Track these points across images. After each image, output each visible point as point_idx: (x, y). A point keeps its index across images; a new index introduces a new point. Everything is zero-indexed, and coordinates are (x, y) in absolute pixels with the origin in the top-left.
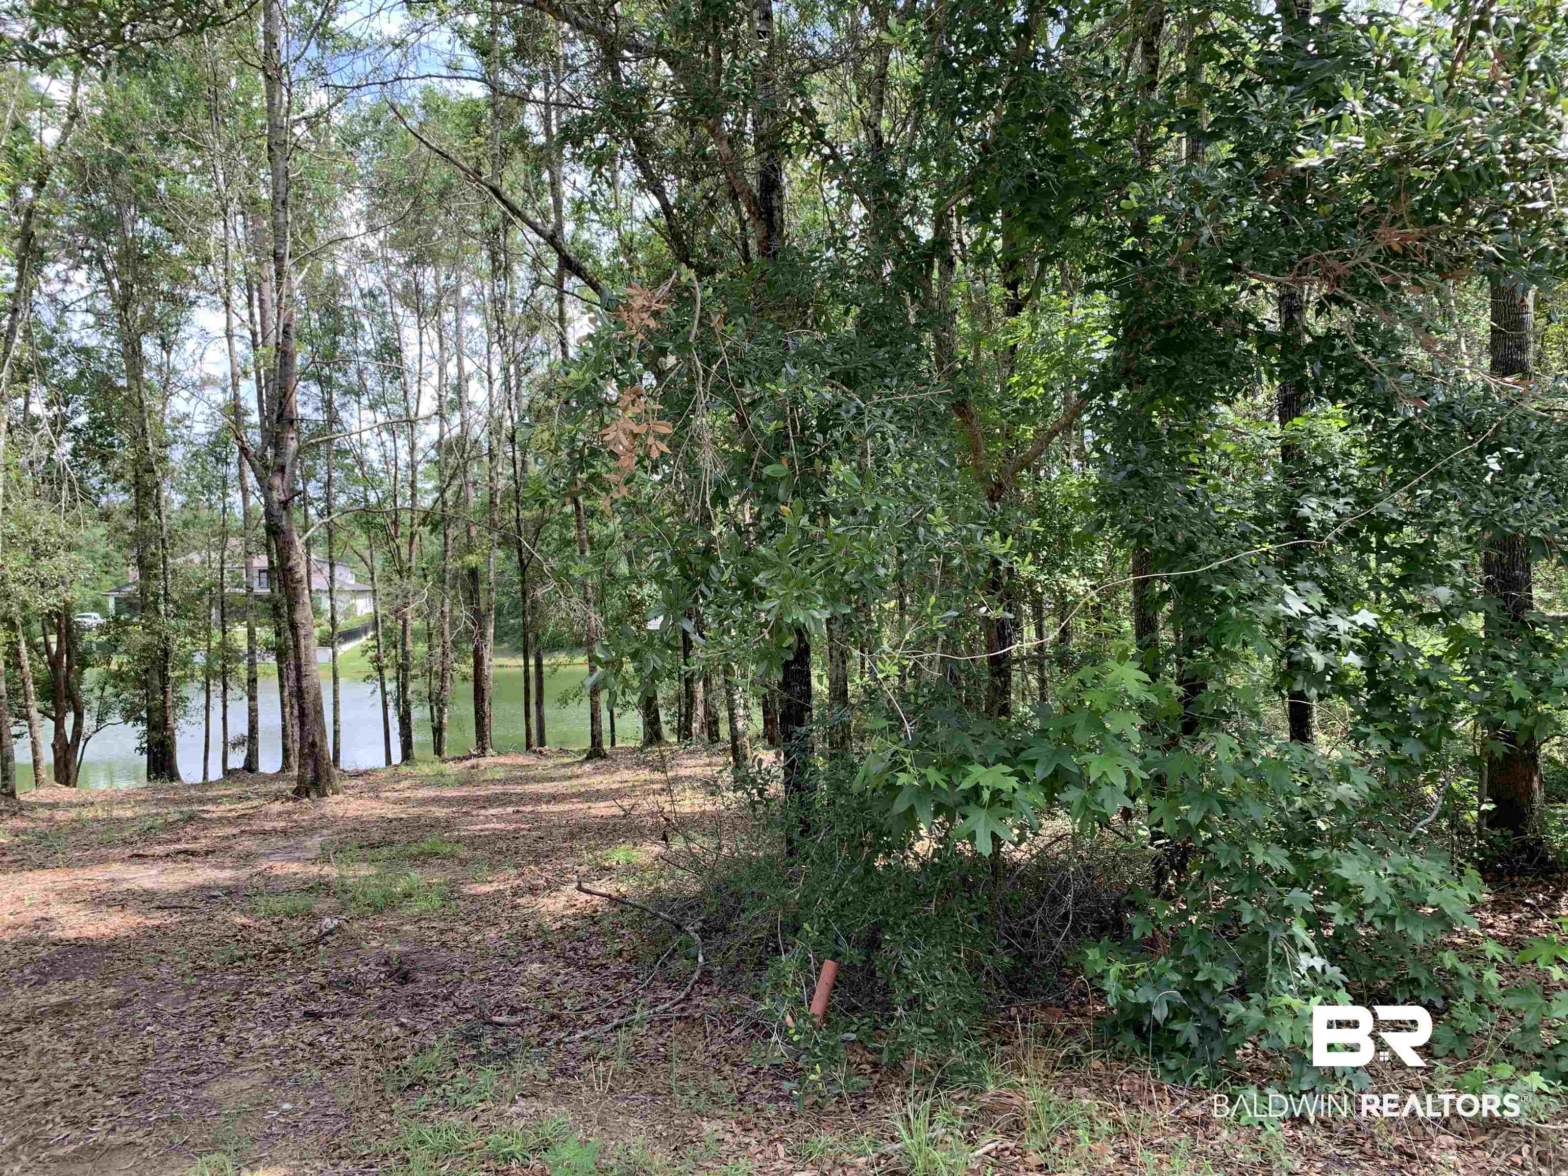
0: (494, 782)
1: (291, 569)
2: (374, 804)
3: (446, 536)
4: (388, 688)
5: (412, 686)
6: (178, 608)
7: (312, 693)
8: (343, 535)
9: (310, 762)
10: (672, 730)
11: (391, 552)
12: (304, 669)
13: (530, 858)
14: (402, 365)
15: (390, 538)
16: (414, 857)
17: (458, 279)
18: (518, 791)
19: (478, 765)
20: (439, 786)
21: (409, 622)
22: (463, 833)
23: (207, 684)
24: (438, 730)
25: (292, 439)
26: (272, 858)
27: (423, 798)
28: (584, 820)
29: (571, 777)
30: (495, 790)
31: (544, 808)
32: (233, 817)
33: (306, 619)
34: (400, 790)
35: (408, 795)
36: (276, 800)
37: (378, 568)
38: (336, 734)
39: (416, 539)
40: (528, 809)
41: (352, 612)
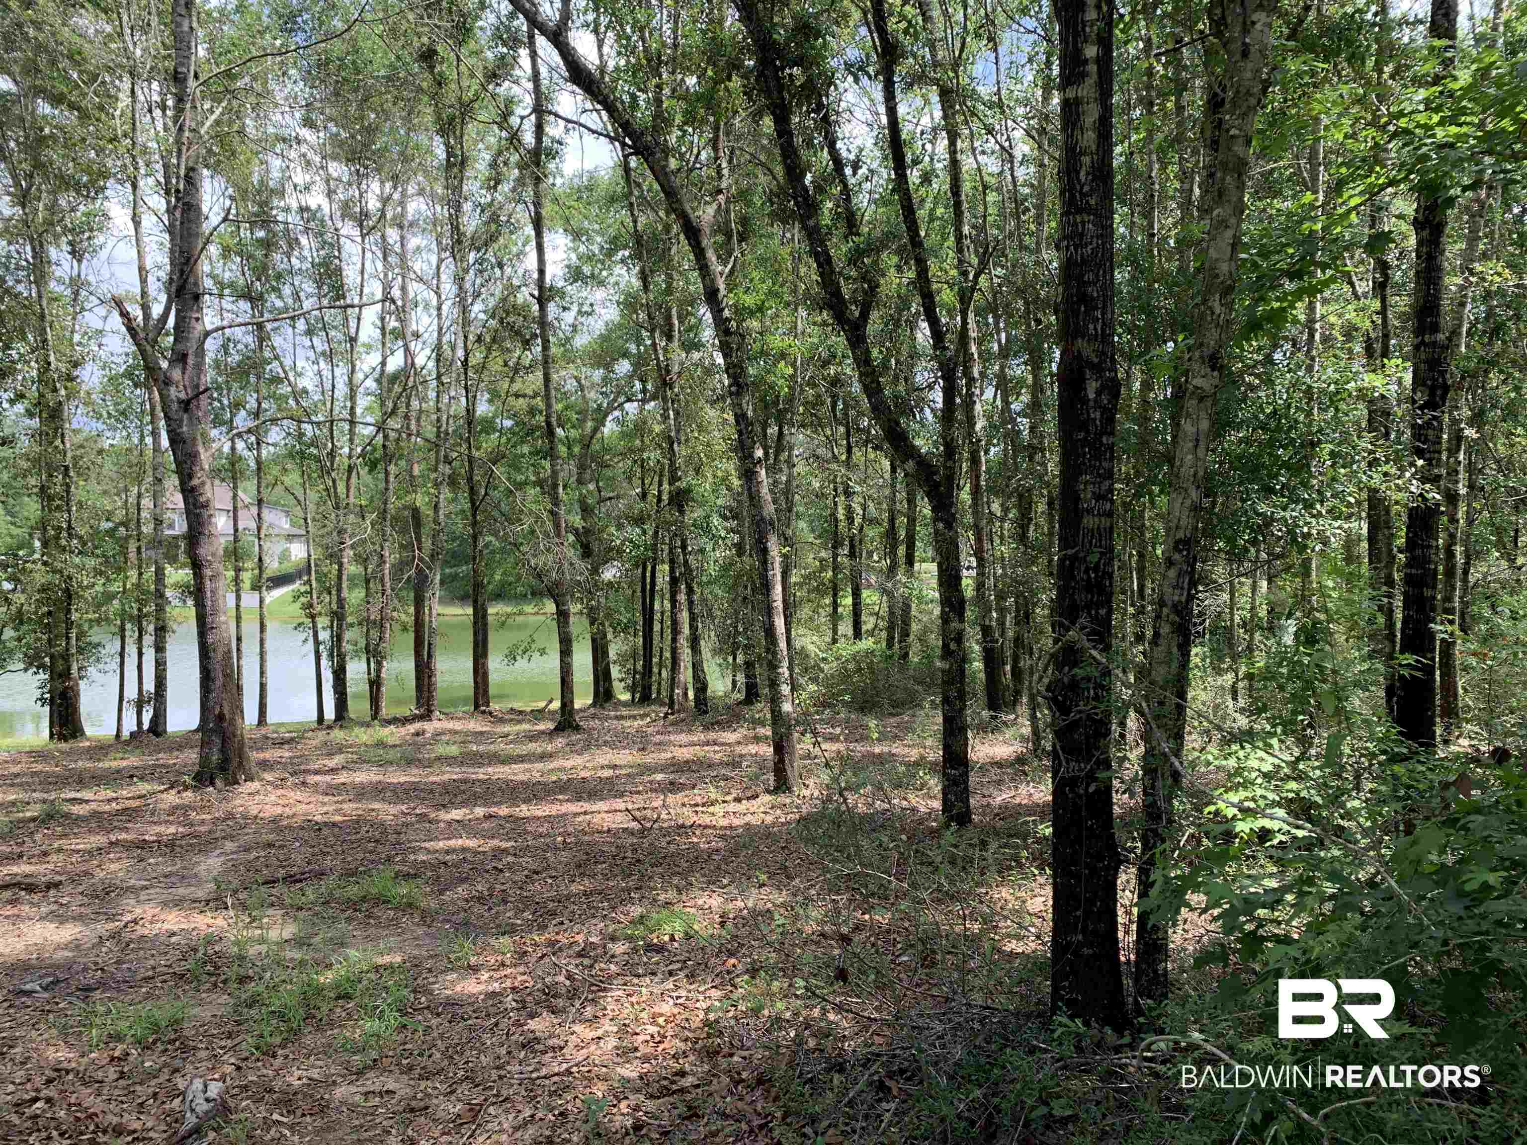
0: (450, 760)
1: (193, 489)
2: (298, 795)
3: (387, 473)
4: (321, 638)
5: (348, 635)
6: (85, 544)
7: (221, 650)
8: (275, 471)
9: (217, 741)
10: (627, 688)
11: (327, 490)
12: (209, 620)
13: (528, 915)
14: (342, 285)
15: (325, 471)
16: (353, 905)
17: (404, 194)
18: (481, 776)
19: (424, 732)
20: (382, 764)
21: (346, 566)
22: (422, 857)
23: (123, 629)
24: (375, 684)
25: (197, 319)
26: (142, 898)
27: (362, 786)
28: (586, 838)
29: (543, 757)
30: (451, 774)
31: (524, 810)
32: (109, 813)
33: (213, 555)
34: (332, 771)
35: (342, 780)
36: (172, 787)
37: (311, 507)
38: (263, 687)
39: (354, 474)
40: (504, 811)
41: (284, 556)
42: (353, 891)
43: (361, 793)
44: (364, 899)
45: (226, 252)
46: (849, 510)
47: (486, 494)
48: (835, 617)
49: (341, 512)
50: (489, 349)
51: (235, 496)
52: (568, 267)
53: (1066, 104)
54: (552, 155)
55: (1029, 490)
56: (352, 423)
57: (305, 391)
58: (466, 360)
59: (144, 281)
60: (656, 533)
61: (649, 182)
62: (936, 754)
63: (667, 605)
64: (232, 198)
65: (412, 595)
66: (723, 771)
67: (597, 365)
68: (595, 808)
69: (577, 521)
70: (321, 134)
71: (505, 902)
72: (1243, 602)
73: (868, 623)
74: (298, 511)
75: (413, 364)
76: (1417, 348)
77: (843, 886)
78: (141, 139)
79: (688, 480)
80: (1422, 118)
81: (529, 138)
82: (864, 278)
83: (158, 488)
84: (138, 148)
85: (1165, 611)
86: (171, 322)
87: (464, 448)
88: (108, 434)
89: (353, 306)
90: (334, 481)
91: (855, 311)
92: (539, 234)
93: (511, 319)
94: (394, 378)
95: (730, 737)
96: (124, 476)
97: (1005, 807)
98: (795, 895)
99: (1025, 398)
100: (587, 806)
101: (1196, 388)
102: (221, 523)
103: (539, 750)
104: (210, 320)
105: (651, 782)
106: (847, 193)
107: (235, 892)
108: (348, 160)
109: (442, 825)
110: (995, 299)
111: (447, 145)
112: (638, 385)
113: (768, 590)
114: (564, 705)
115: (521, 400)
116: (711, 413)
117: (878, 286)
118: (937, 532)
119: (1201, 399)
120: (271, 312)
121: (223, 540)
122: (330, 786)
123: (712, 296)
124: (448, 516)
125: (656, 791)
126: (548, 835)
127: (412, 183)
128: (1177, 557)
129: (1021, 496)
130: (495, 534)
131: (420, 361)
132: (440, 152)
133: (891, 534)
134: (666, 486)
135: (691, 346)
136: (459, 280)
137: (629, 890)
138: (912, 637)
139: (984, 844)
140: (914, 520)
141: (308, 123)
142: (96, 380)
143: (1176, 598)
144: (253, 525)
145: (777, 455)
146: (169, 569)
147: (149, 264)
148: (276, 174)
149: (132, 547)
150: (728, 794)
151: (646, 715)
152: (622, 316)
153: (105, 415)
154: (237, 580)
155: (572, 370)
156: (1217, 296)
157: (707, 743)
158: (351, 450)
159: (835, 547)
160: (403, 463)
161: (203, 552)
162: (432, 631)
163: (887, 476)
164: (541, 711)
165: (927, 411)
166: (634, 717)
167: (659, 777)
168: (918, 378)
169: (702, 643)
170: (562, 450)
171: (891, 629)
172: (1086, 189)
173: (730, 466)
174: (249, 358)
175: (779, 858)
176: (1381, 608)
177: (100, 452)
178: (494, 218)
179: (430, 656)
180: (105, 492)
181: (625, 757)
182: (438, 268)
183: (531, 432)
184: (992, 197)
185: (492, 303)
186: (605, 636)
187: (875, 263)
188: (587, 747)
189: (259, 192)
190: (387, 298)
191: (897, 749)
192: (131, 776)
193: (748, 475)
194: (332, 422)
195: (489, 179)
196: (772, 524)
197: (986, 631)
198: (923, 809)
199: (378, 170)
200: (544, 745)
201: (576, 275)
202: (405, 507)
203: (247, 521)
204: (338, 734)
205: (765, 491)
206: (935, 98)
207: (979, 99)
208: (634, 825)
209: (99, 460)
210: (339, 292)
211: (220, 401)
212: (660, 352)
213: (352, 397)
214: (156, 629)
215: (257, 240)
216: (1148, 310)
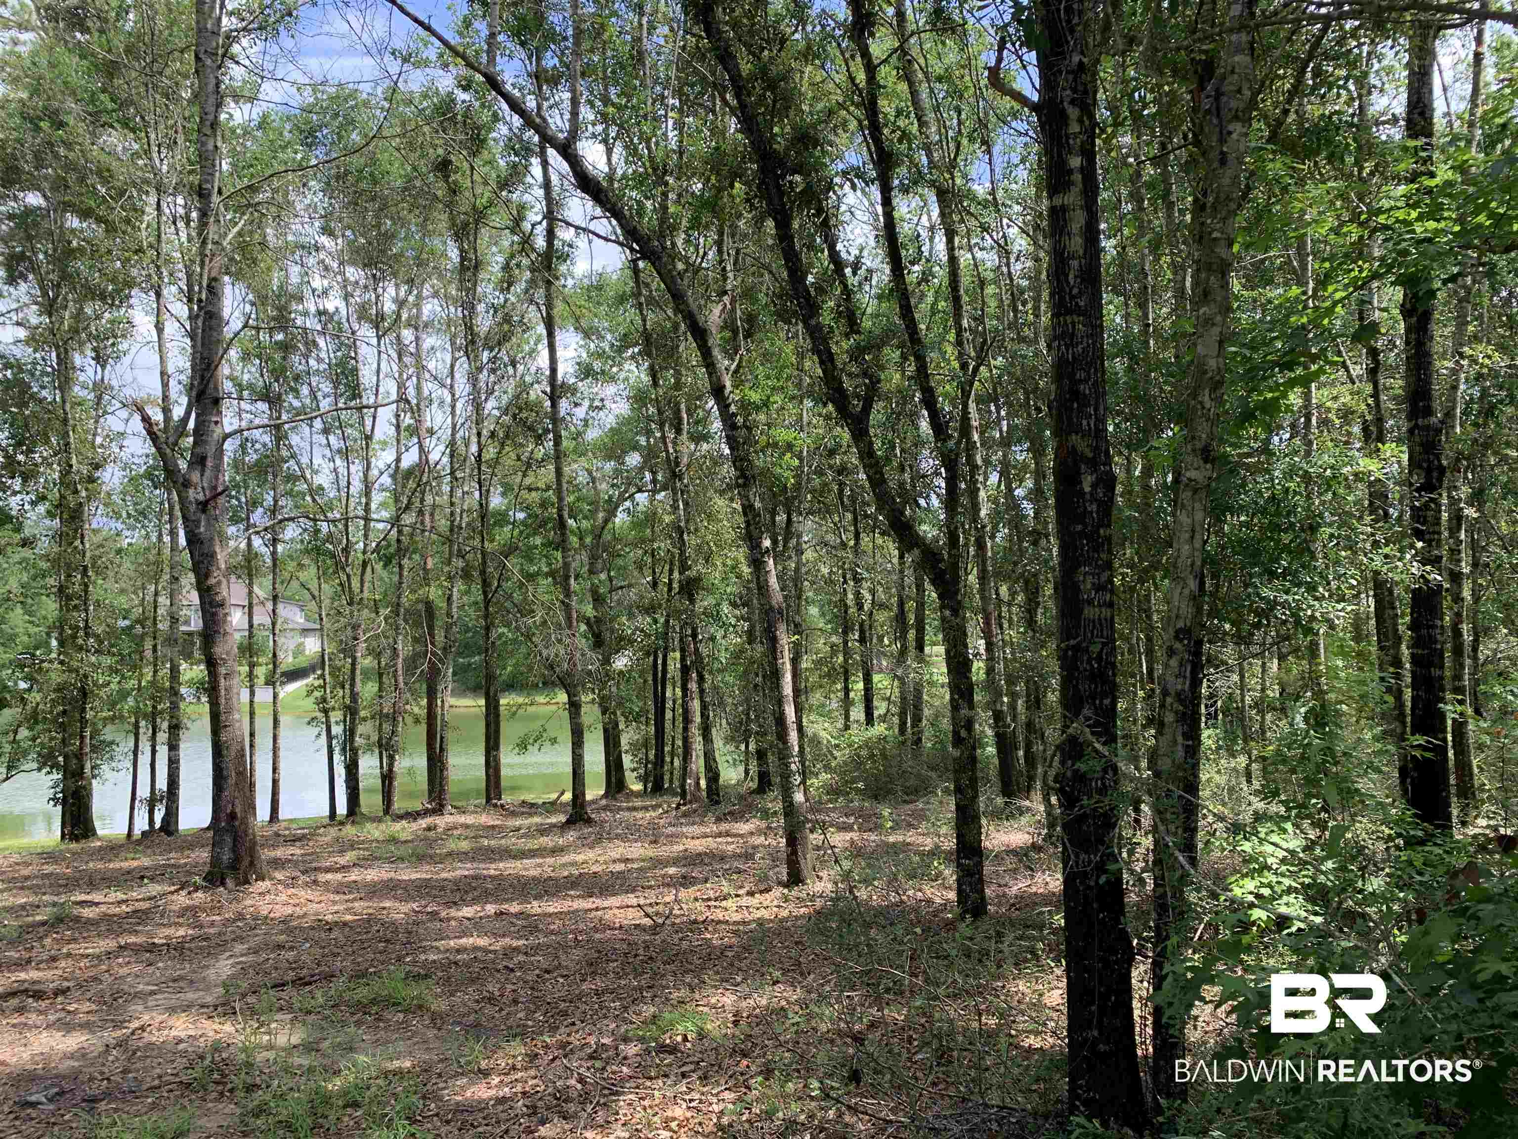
0: (461, 856)
1: (209, 589)
2: (309, 894)
3: (401, 567)
4: (334, 732)
5: (361, 729)
6: (101, 642)
7: (234, 748)
8: (291, 566)
9: (228, 839)
10: (639, 778)
11: (341, 584)
12: (223, 717)
13: (539, 1016)
14: (358, 385)
15: (340, 566)
16: (362, 1007)
17: (419, 297)
18: (492, 872)
19: (435, 828)
20: (392, 860)
21: (359, 660)
22: (432, 957)
23: (137, 726)
24: (388, 778)
25: (216, 423)
26: (150, 1004)
27: (374, 884)
28: (598, 936)
29: (556, 851)
30: (463, 870)
31: (535, 907)
32: (118, 915)
33: (228, 654)
34: (344, 868)
35: (353, 878)
36: (182, 888)
37: (326, 603)
38: (275, 782)
39: (369, 569)
40: (514, 908)
41: (299, 650)
42: (363, 993)
43: (374, 891)
44: (373, 1002)
45: (246, 357)
46: (857, 594)
47: (499, 586)
48: (847, 703)
49: (355, 607)
50: (502, 445)
51: (250, 593)
52: (578, 364)
53: (1053, 210)
54: (564, 258)
55: (1035, 575)
56: (367, 519)
57: (321, 488)
58: (480, 455)
59: (165, 385)
60: (667, 621)
61: (657, 284)
62: (950, 844)
63: (679, 692)
64: (253, 304)
65: (424, 686)
66: (736, 864)
67: (609, 458)
68: (606, 904)
69: (589, 610)
70: (340, 241)
71: (515, 1002)
72: (1253, 682)
73: (880, 708)
74: (313, 605)
75: (427, 461)
76: (1411, 431)
77: (858, 983)
78: (165, 248)
79: (698, 568)
80: (1401, 215)
81: (540, 243)
82: (865, 374)
83: (175, 587)
84: (162, 257)
85: (1169, 700)
86: (191, 424)
87: (477, 542)
88: (128, 533)
89: (368, 407)
90: (348, 576)
91: (857, 405)
92: (551, 335)
93: (524, 415)
94: (409, 473)
95: (743, 827)
96: (142, 574)
97: (1020, 897)
98: (809, 992)
99: (1029, 483)
100: (599, 902)
101: (1190, 480)
102: (237, 618)
103: (551, 844)
104: (229, 422)
105: (663, 876)
106: (848, 292)
107: (244, 996)
108: (365, 265)
109: (453, 923)
110: (995, 390)
111: (462, 250)
112: (648, 476)
113: (778, 679)
114: (575, 797)
115: (534, 494)
116: (720, 503)
117: (879, 381)
118: (943, 619)
119: (1195, 491)
120: (288, 412)
121: (237, 636)
122: (341, 884)
123: (718, 391)
124: (461, 607)
125: (668, 885)
126: (559, 933)
127: (427, 286)
128: (1178, 645)
129: (1027, 582)
130: (508, 625)
131: (434, 457)
132: (454, 254)
133: (901, 617)
134: (676, 575)
135: (699, 438)
136: (473, 379)
137: (641, 989)
138: (924, 722)
139: (999, 935)
140: (923, 604)
141: (327, 231)
142: (116, 480)
143: (1179, 687)
144: (268, 621)
145: (786, 541)
146: (184, 666)
147: (170, 370)
148: (295, 279)
149: (148, 645)
150: (741, 887)
151: (659, 806)
152: (633, 409)
153: (124, 515)
154: (251, 676)
155: (583, 462)
156: (1207, 392)
157: (720, 835)
158: (366, 545)
159: (845, 633)
160: (417, 557)
161: (219, 650)
162: (444, 724)
163: (895, 560)
164: (553, 803)
165: (933, 497)
166: (646, 808)
167: (672, 870)
168: (924, 465)
169: (714, 731)
170: (574, 540)
171: (902, 715)
172: (1075, 291)
173: (741, 554)
174: (267, 457)
175: (793, 953)
176: (1389, 690)
177: (119, 551)
178: (507, 319)
179: (442, 749)
180: (122, 591)
181: (638, 850)
182: (452, 366)
183: (543, 524)
184: (990, 290)
185: (505, 399)
186: (617, 725)
187: (876, 358)
188: (599, 840)
189: (279, 297)
190: (402, 399)
191: (910, 837)
192: (140, 877)
193: (757, 564)
194: (347, 519)
195: (502, 282)
196: (780, 612)
197: (998, 716)
198: (938, 900)
199: (395, 275)
200: (556, 839)
201: (586, 372)
202: (418, 601)
203: (261, 617)
204: (350, 831)
205: (773, 581)
206: (932, 198)
207: (974, 198)
208: (647, 921)
209: (117, 560)
210: (355, 391)
211: (238, 500)
212: (670, 445)
213: (367, 493)
214: (170, 727)
215: (276, 343)
216: (1145, 400)
